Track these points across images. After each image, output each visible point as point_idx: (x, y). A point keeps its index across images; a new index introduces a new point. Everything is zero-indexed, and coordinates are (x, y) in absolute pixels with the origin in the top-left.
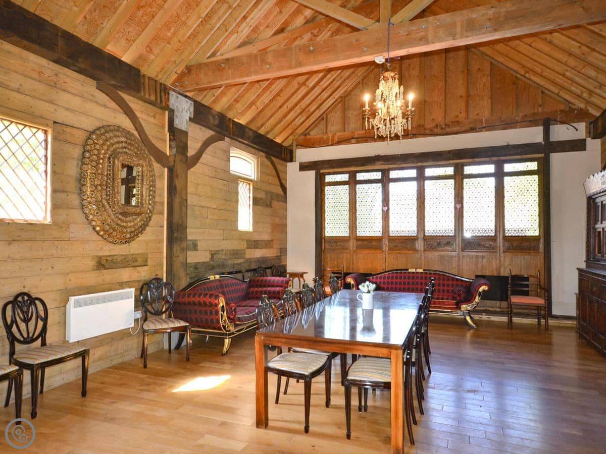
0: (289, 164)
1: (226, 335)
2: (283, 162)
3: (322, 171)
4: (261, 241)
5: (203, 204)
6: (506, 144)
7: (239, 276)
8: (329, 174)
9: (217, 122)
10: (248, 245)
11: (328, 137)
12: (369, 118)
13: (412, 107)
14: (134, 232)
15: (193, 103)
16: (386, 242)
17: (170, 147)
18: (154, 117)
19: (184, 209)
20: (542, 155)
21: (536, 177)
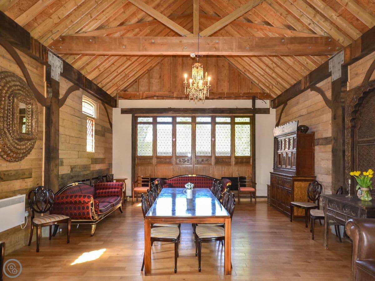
0: (114, 109)
1: (93, 222)
2: (110, 107)
3: (136, 115)
4: (99, 159)
5: (67, 133)
6: (236, 107)
7: (88, 182)
8: (140, 117)
9: (76, 77)
10: (92, 161)
11: (140, 94)
12: (187, 88)
13: (210, 84)
14: (25, 153)
15: (63, 62)
16: (174, 159)
17: (47, 92)
18: (37, 69)
19: (57, 137)
20: (252, 115)
21: (249, 126)
